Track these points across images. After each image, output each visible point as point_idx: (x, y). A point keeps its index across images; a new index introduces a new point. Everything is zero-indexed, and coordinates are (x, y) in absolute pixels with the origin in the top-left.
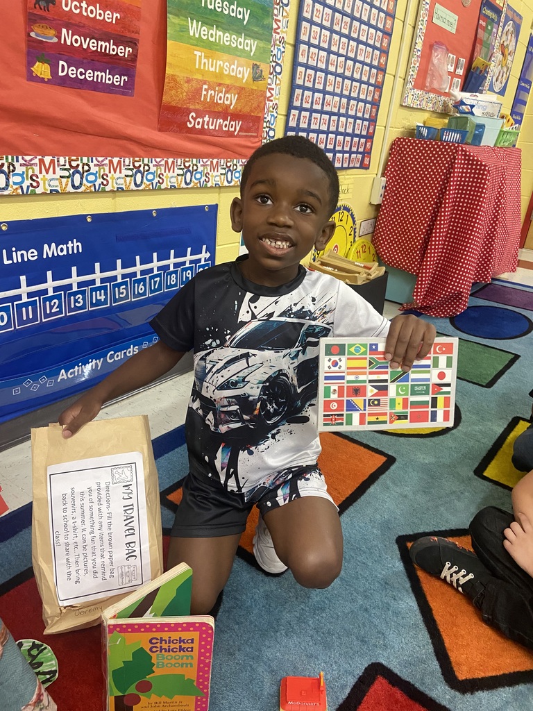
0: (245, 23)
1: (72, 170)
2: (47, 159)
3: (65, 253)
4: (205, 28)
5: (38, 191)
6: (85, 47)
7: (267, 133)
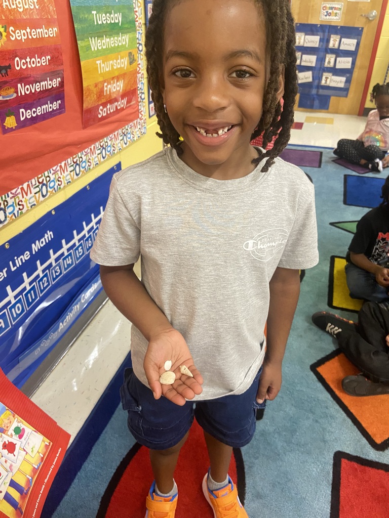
0: (120, 24)
1: (41, 185)
2: (25, 186)
3: (44, 243)
4: (99, 41)
5: (24, 211)
6: (33, 91)
7: (141, 97)
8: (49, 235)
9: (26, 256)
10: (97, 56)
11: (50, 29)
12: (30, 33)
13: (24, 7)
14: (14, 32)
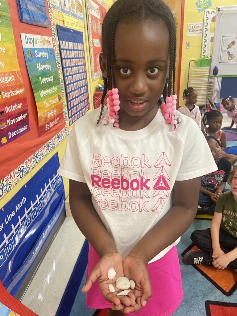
0: (53, 82)
1: (19, 172)
2: (12, 173)
3: (22, 205)
4: (44, 92)
5: (12, 188)
6: (14, 122)
7: (65, 116)
8: (24, 199)
9: (13, 214)
10: (43, 100)
11: (21, 90)
12: (12, 93)
13: (8, 81)
14: (4, 94)
